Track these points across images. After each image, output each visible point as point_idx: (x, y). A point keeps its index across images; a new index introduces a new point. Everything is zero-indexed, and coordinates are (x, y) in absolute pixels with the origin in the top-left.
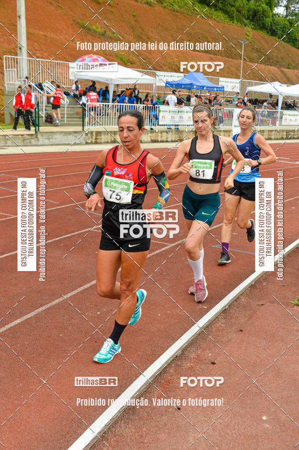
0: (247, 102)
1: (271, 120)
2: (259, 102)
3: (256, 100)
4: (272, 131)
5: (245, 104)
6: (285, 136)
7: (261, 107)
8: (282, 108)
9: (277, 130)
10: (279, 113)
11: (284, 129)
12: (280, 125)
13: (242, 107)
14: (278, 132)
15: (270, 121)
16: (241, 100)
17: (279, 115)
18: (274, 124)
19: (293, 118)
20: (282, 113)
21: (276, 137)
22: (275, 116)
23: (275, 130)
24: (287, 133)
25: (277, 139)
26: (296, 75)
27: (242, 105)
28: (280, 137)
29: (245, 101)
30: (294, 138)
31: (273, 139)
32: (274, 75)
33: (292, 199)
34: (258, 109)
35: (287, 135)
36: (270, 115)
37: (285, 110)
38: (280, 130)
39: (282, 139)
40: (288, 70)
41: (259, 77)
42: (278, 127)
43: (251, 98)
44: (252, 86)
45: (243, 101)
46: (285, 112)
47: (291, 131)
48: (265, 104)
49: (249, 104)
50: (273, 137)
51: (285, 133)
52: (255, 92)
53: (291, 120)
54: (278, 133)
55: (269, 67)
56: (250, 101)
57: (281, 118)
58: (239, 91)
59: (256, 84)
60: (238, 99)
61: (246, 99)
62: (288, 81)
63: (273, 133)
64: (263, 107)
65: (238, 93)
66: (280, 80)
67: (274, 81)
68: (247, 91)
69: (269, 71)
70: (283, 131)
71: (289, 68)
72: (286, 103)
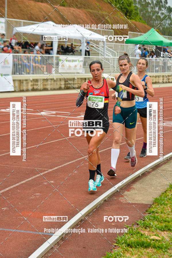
0: (15, 45)
1: (45, 67)
2: (30, 46)
3: (26, 43)
4: (47, 80)
5: (12, 48)
6: (63, 86)
7: (32, 52)
8: (58, 53)
9: (54, 79)
10: (54, 58)
11: (62, 77)
12: (57, 72)
13: (9, 51)
14: (55, 81)
15: (45, 69)
16: (7, 44)
17: (55, 61)
18: (49, 71)
19: (73, 64)
20: (57, 58)
21: (52, 87)
22: (50, 62)
23: (51, 79)
24: (65, 81)
25: (54, 90)
26: (73, 13)
27: (9, 49)
28: (58, 87)
29: (13, 45)
30: (74, 88)
31: (49, 89)
32: (46, 13)
33: (74, 161)
34: (29, 53)
35: (65, 84)
36: (43, 61)
37: (62, 54)
38: (57, 79)
39: (60, 89)
40: (62, 8)
41: (29, 16)
42: (54, 75)
43: (19, 41)
44: (20, 26)
45: (10, 44)
46: (62, 57)
47: (70, 80)
48: (37, 47)
49: (17, 48)
50: (49, 87)
51: (63, 83)
52: (25, 34)
53: (70, 67)
54: (56, 83)
55: (40, 4)
56: (19, 44)
57: (57, 64)
58: (4, 32)
59: (25, 24)
60: (5, 42)
61: (14, 42)
62: (64, 20)
63: (49, 82)
64: (35, 52)
65: (3, 35)
66: (55, 20)
67: (47, 20)
68: (14, 32)
69: (41, 8)
70: (60, 80)
71: (64, 6)
72: (62, 47)
